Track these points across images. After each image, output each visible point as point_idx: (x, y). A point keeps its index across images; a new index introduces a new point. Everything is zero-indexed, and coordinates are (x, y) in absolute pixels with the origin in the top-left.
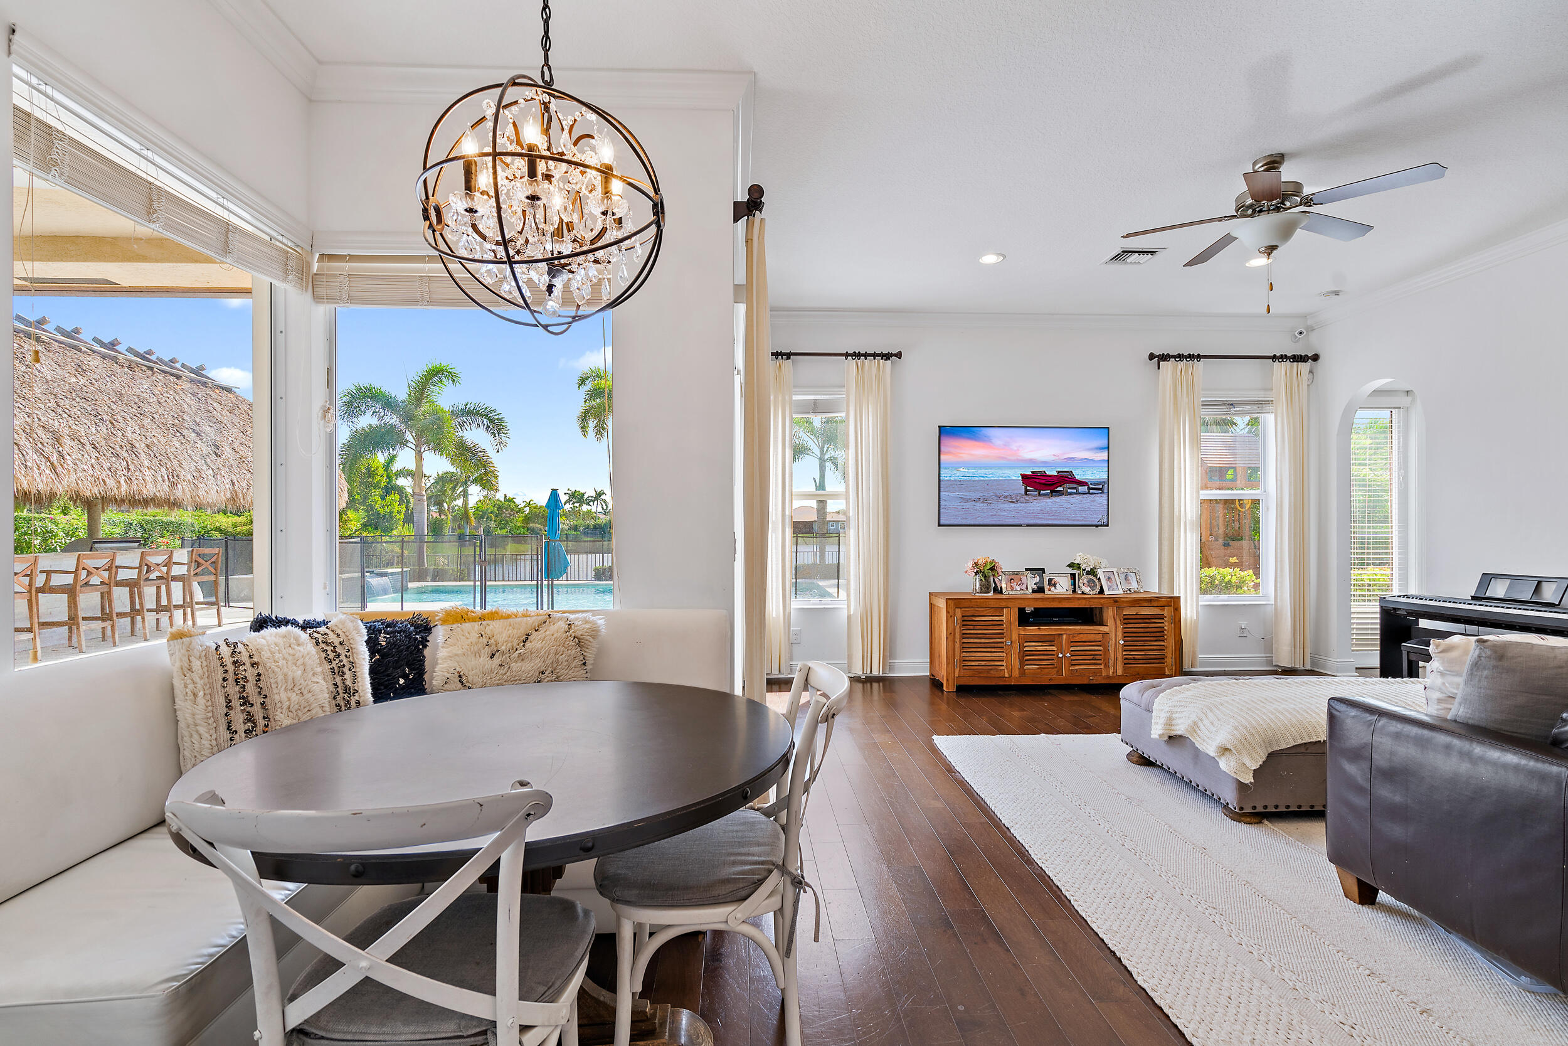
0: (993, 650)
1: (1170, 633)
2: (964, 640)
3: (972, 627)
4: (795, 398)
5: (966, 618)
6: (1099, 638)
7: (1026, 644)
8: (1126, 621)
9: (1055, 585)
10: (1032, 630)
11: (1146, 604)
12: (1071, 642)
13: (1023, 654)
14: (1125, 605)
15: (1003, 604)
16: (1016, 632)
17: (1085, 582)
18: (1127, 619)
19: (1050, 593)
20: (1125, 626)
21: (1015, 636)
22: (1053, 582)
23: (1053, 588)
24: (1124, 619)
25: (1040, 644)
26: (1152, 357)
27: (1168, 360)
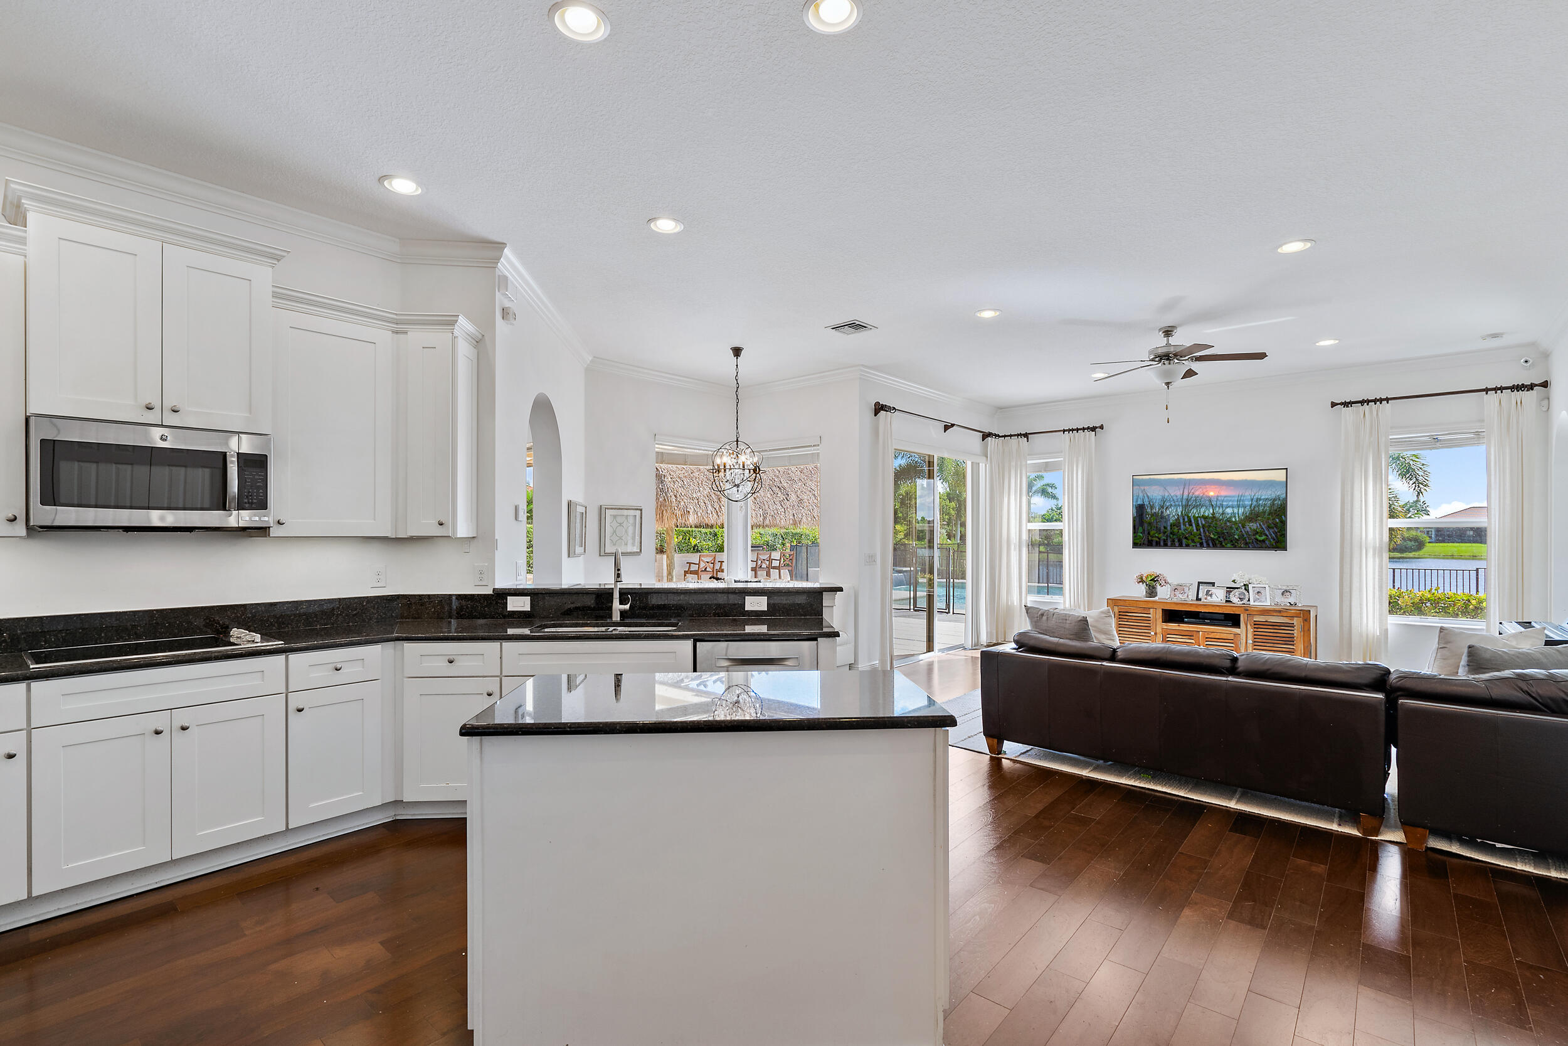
0: (1142, 637)
1: (1299, 639)
2: (1120, 629)
3: (1125, 620)
4: (1029, 462)
5: (1121, 613)
6: (1231, 637)
7: (1168, 636)
8: (1256, 626)
9: (1211, 595)
10: (1173, 626)
11: (1275, 614)
12: (1207, 638)
14: (1255, 613)
15: (1150, 605)
16: (1160, 626)
17: (1236, 594)
18: (1256, 625)
19: (1205, 601)
20: (1256, 630)
21: (1159, 630)
22: (1210, 593)
23: (1209, 598)
24: (1255, 624)
25: (1181, 637)
26: (1333, 405)
27: (1351, 406)
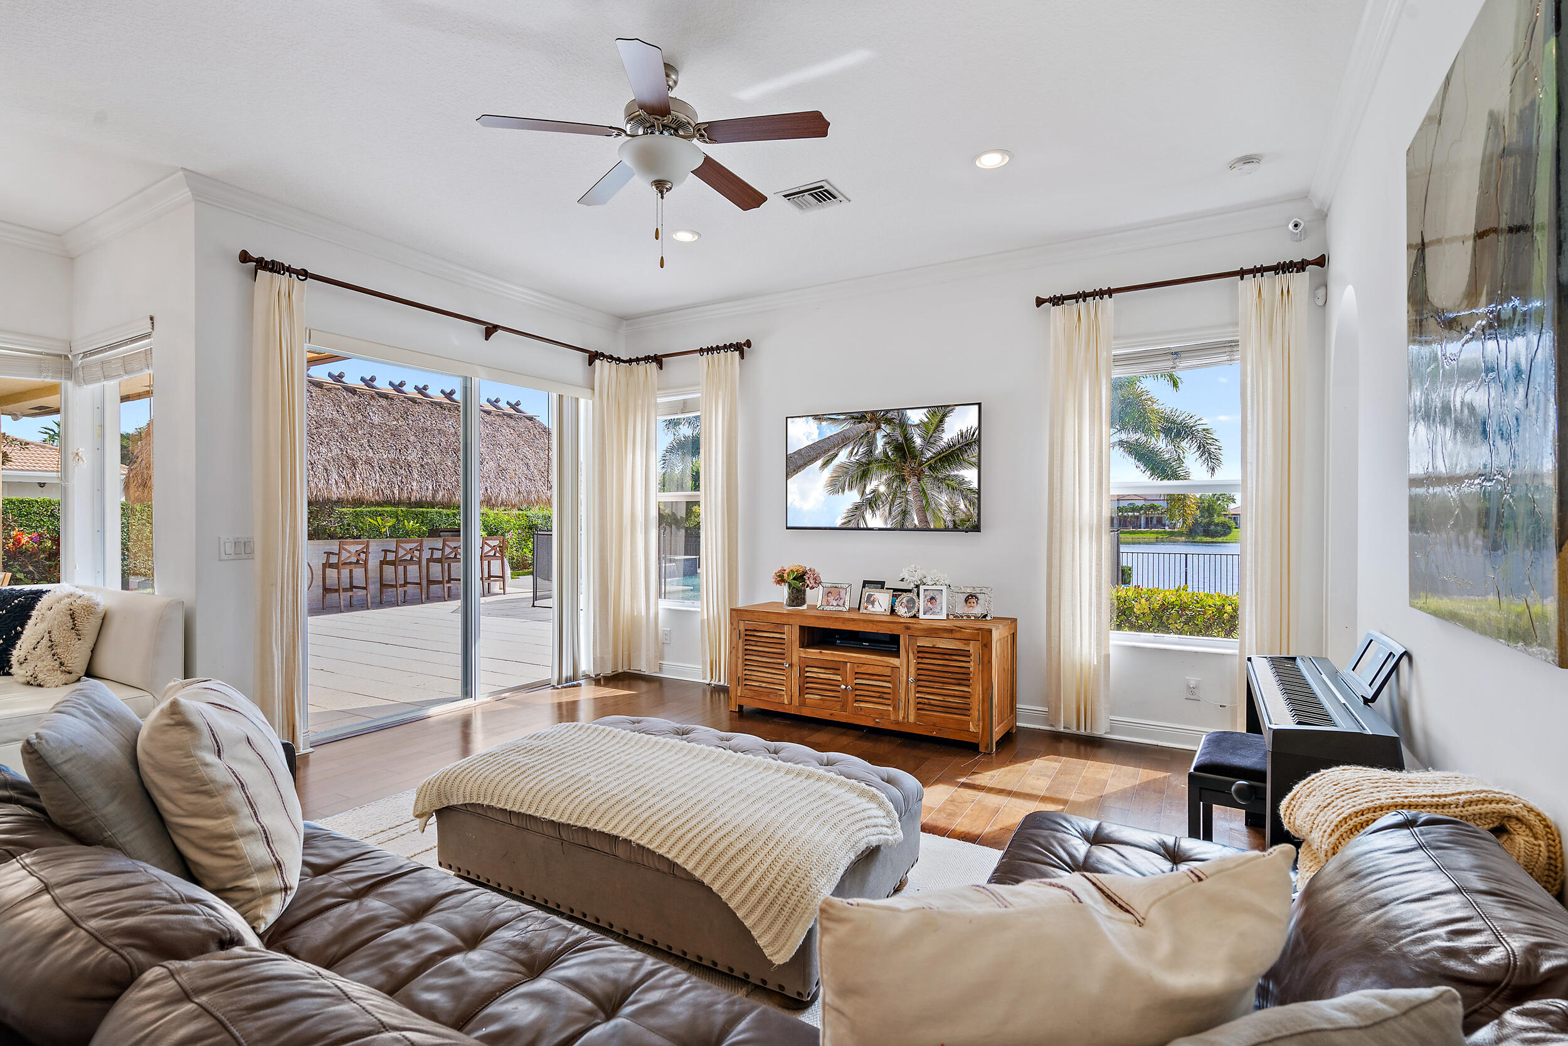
0: (773, 671)
1: (976, 676)
2: (747, 657)
3: (753, 643)
4: (659, 400)
5: (748, 633)
6: (888, 671)
7: (807, 669)
8: (920, 655)
9: (873, 603)
10: (813, 653)
11: (945, 635)
12: (856, 673)
13: (804, 680)
14: (918, 633)
15: (784, 620)
16: (798, 653)
17: (904, 601)
18: (922, 652)
20: (920, 660)
21: (795, 660)
22: (872, 599)
23: (870, 606)
24: (919, 652)
25: (823, 671)
26: (1040, 302)
27: (1063, 303)
